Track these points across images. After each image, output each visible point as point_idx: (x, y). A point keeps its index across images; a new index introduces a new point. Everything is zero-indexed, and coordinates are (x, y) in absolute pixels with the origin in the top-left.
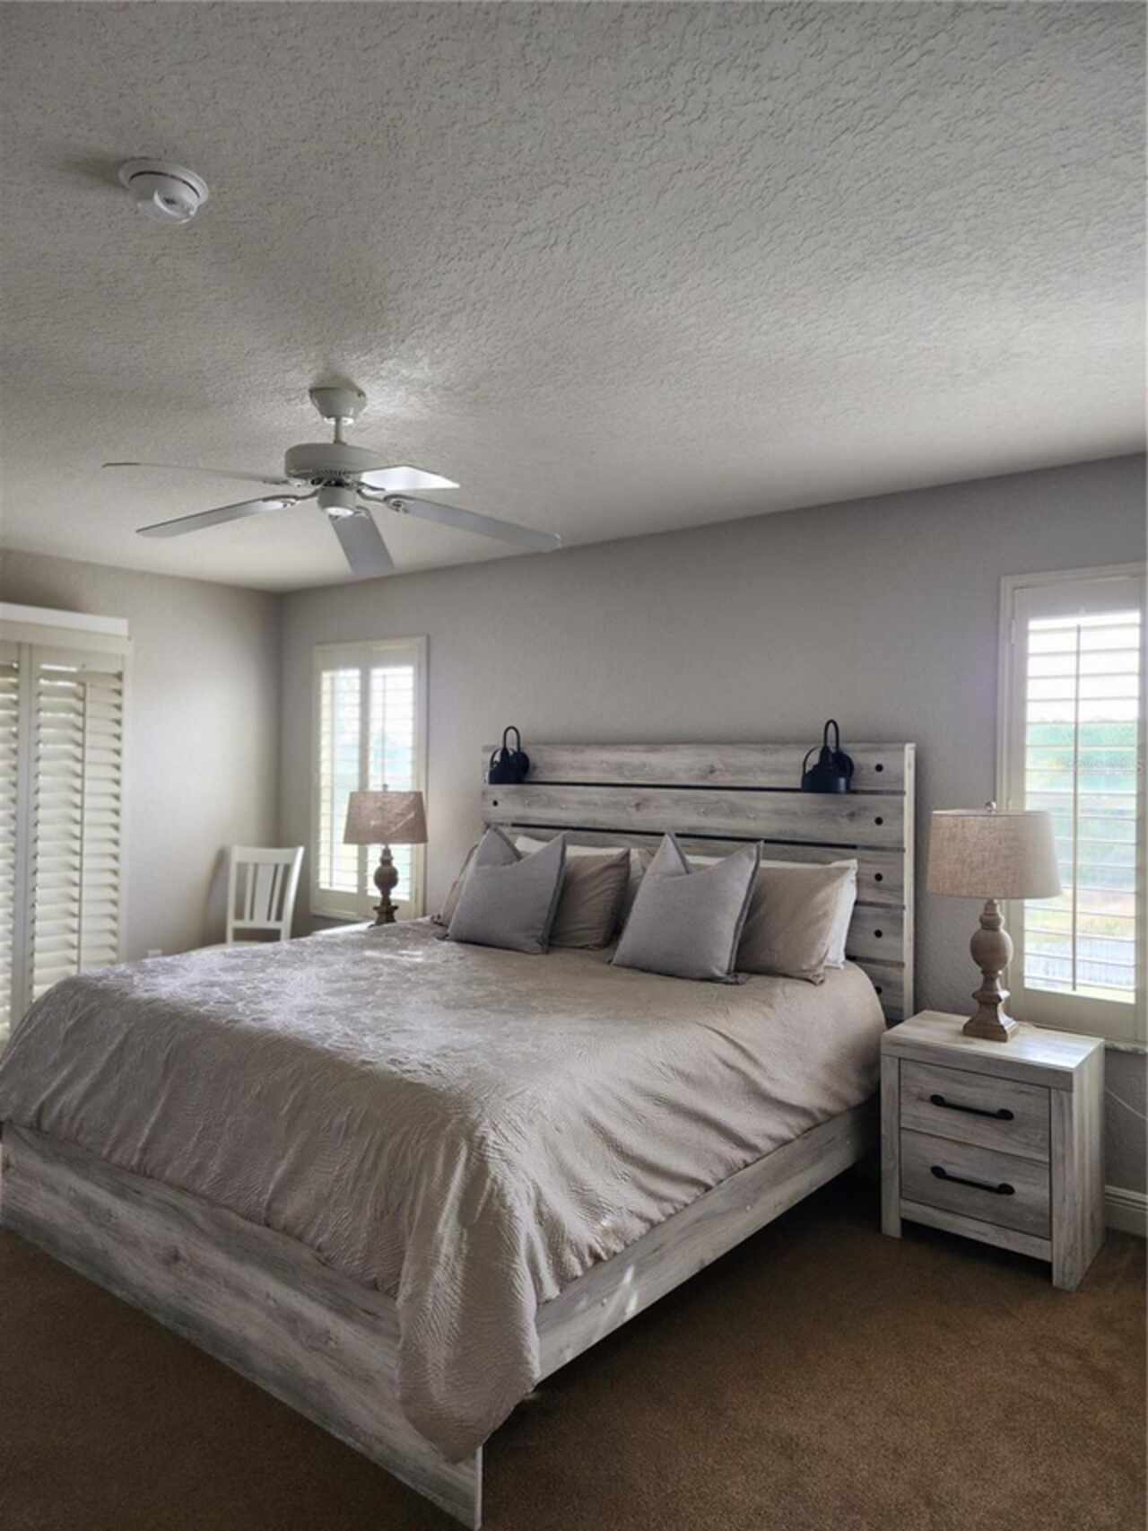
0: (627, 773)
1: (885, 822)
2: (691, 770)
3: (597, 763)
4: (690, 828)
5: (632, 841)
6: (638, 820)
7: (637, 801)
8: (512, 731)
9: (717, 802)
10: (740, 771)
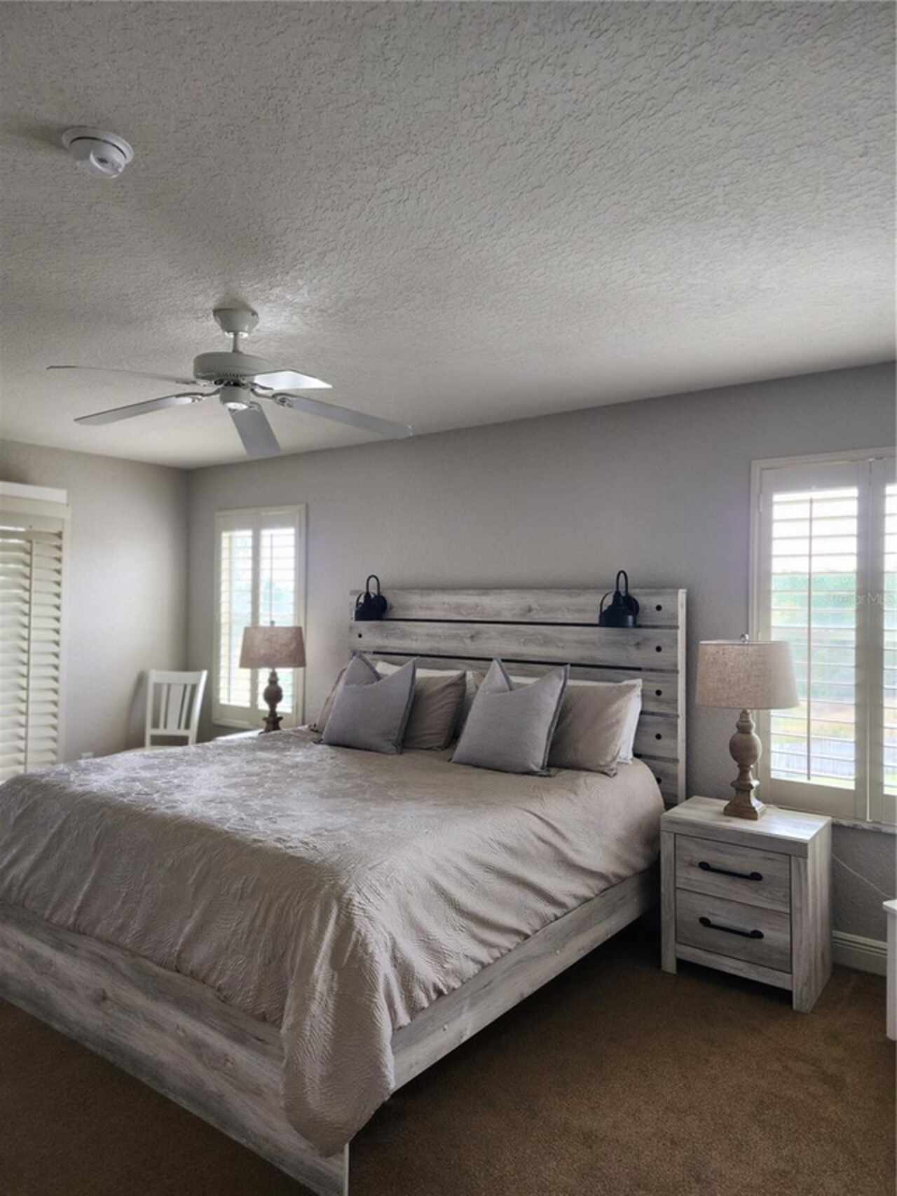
0: (464, 613)
1: (663, 649)
2: (514, 609)
3: (441, 604)
4: (513, 655)
5: (466, 665)
6: (471, 648)
7: (471, 634)
8: (373, 579)
9: (534, 635)
10: (551, 610)
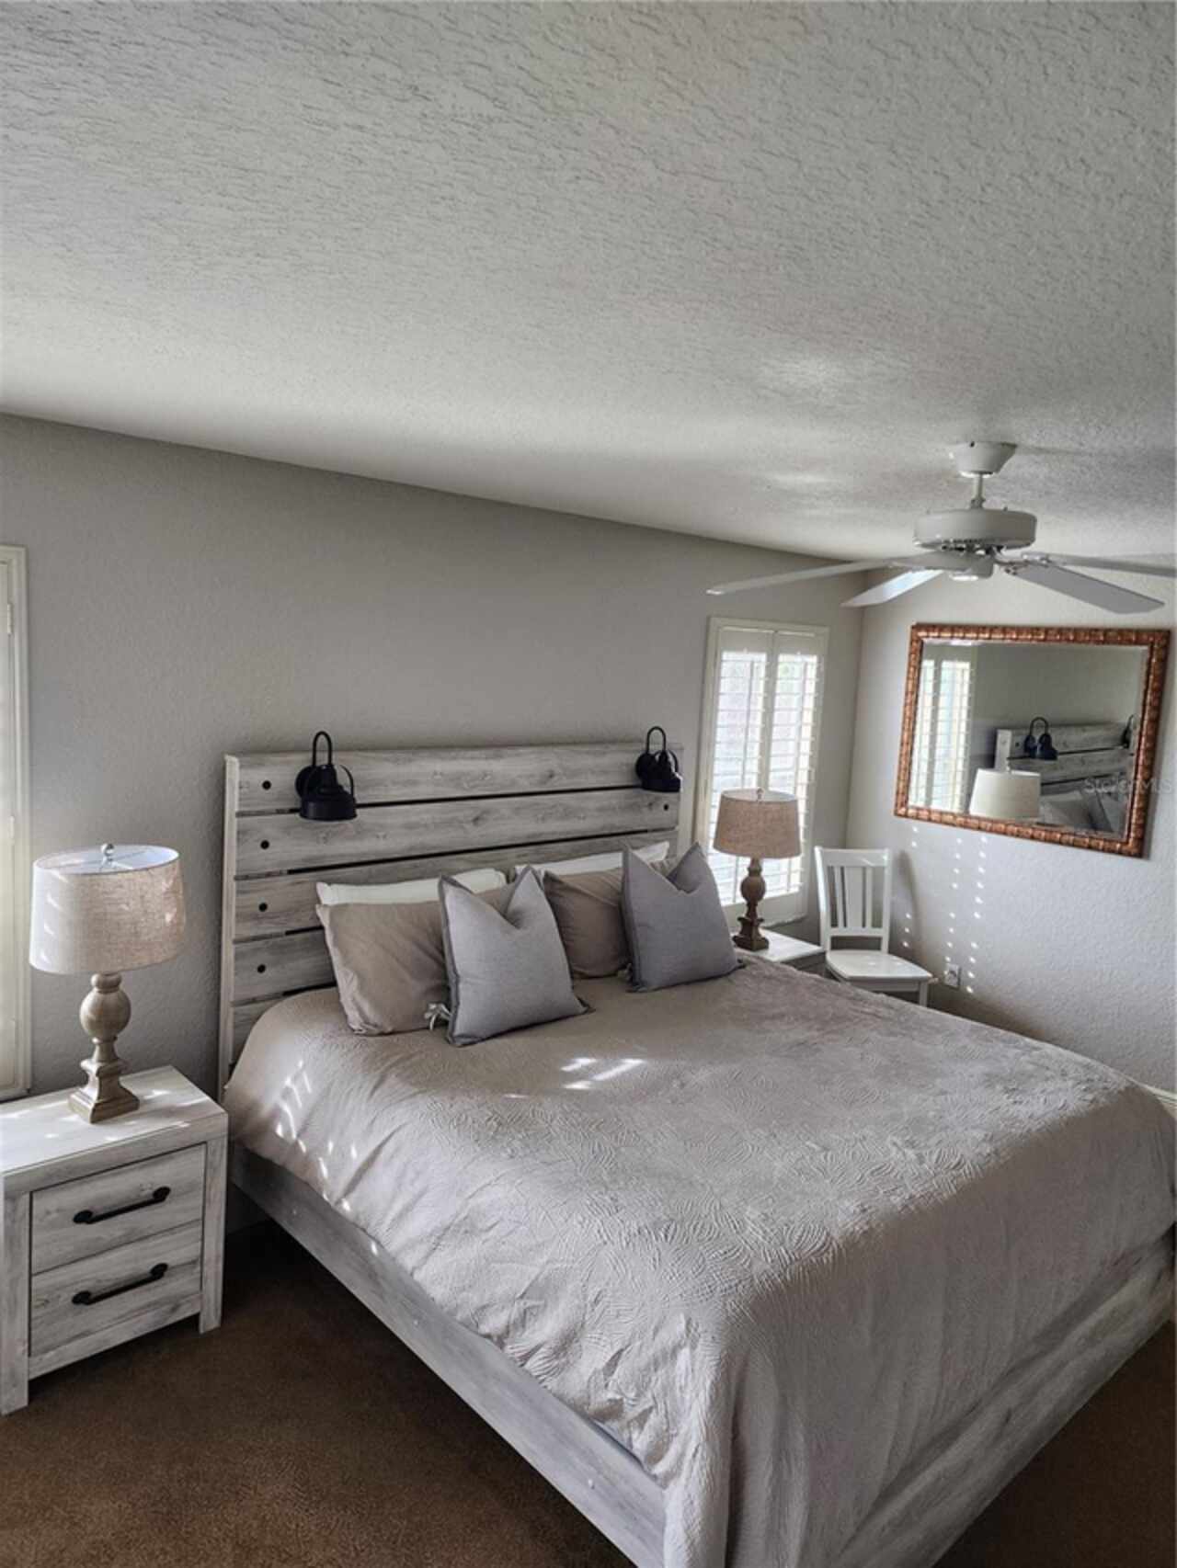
0: (465, 785)
2: (532, 776)
5: (469, 861)
6: (476, 836)
7: (475, 816)
8: (322, 737)
9: (554, 806)
